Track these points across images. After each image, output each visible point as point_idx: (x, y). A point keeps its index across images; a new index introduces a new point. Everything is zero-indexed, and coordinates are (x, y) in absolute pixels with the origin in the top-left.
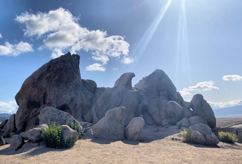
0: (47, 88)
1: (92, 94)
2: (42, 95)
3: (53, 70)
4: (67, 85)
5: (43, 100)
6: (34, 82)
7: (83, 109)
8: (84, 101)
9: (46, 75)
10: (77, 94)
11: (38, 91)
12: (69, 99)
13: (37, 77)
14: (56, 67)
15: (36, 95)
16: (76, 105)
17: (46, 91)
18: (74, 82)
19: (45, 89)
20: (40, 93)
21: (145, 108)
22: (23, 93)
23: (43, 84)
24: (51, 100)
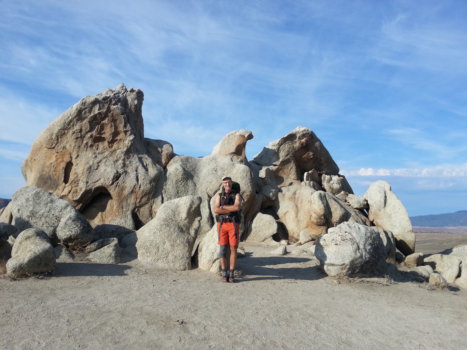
0: (73, 151)
2: (63, 165)
3: (86, 118)
4: (112, 147)
5: (63, 176)
6: (51, 139)
8: (140, 182)
9: (73, 125)
11: (56, 157)
12: (111, 177)
13: (57, 131)
17: (71, 159)
18: (126, 142)
19: (70, 154)
20: (60, 160)
21: (269, 204)
22: (33, 159)
23: (67, 143)
24: (78, 175)
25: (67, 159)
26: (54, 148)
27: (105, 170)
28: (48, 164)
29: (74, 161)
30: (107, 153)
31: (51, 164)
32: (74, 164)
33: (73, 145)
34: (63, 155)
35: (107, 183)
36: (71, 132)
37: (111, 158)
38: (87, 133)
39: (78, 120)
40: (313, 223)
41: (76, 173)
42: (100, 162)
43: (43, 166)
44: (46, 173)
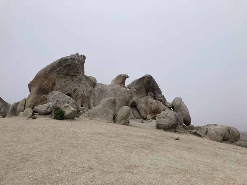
1: (92, 87)
2: (51, 84)
3: (62, 66)
4: (72, 78)
5: (51, 88)
6: (46, 73)
7: (83, 99)
8: (84, 93)
9: (56, 68)
10: (79, 86)
11: (48, 81)
12: (73, 90)
13: (49, 70)
14: (66, 63)
15: (46, 84)
16: (77, 95)
17: (55, 82)
18: (79, 76)
19: (55, 80)
20: (50, 82)
21: (134, 104)
22: (36, 81)
23: (53, 76)
25: (53, 82)
26: (47, 77)
27: (70, 87)
28: (44, 84)
29: (56, 83)
30: (71, 80)
31: (46, 83)
32: (56, 84)
33: (56, 76)
34: (51, 80)
35: (71, 92)
36: (55, 71)
37: (72, 83)
38: (62, 72)
39: (59, 67)
40: (152, 112)
41: (57, 88)
42: (68, 84)
43: (41, 85)
44: (42, 87)
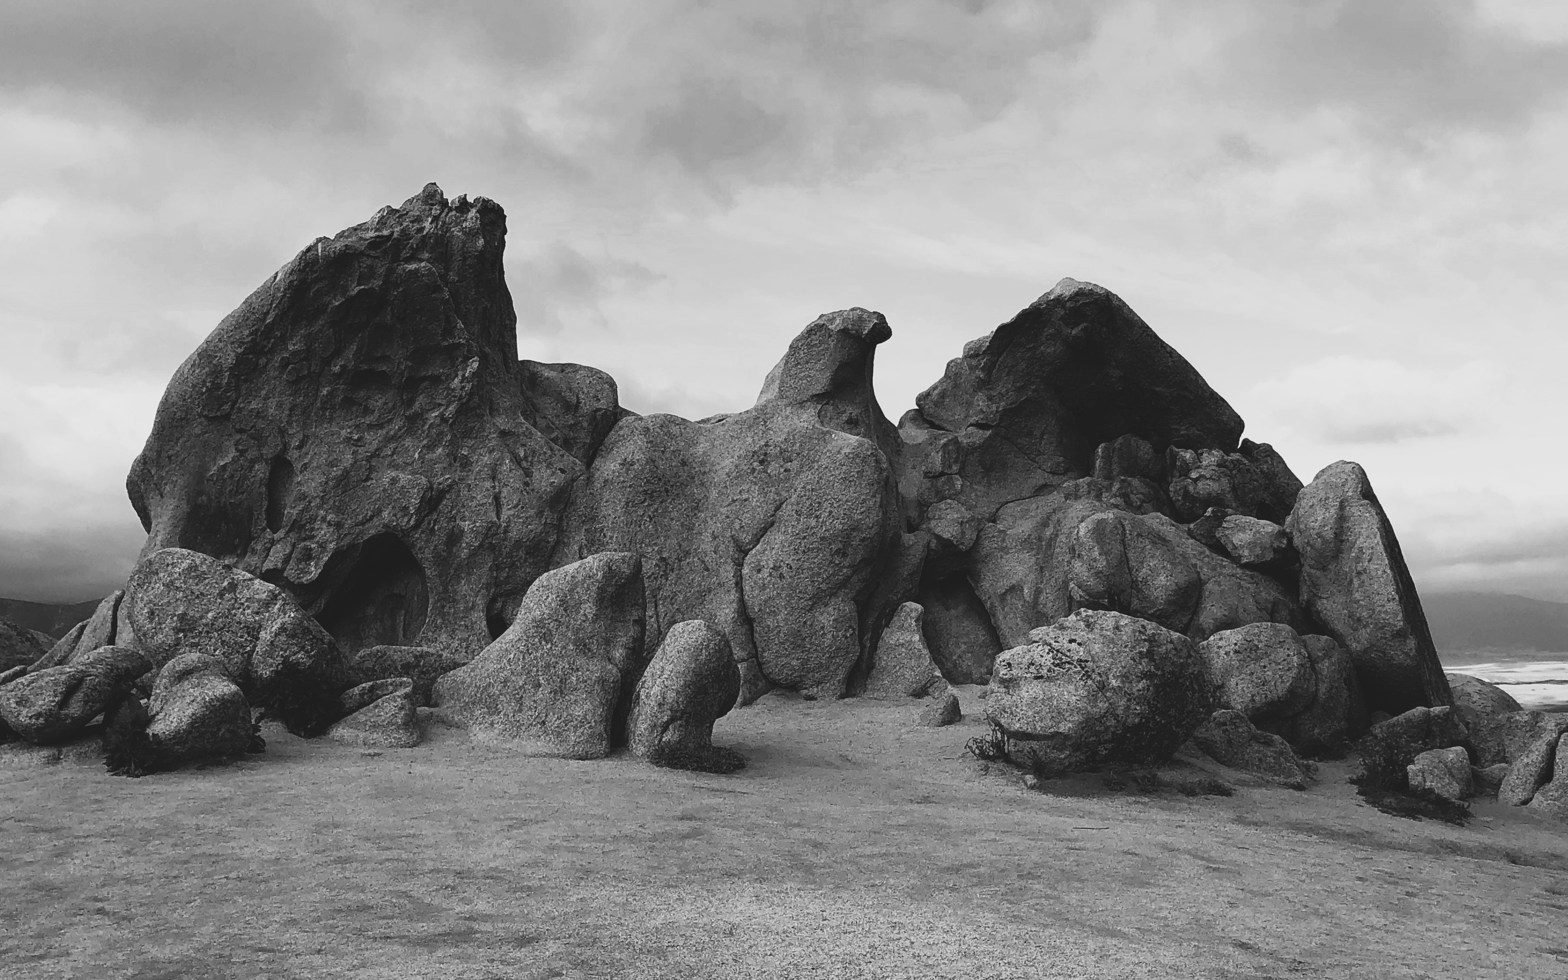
0: (289, 423)
1: (571, 461)
2: (261, 470)
3: (322, 310)
4: (410, 403)
5: (265, 504)
6: (216, 386)
7: (497, 567)
8: (505, 514)
9: (283, 340)
10: (466, 464)
11: (237, 444)
12: (414, 500)
14: (344, 291)
15: (230, 470)
18: (455, 383)
20: (250, 455)
21: (952, 565)
22: (164, 454)
24: (310, 502)
25: (271, 450)
26: (226, 417)
27: (394, 481)
28: (214, 470)
29: (293, 455)
30: (397, 424)
31: (224, 468)
34: (259, 439)
35: (403, 523)
36: (279, 358)
37: (408, 442)
38: (327, 361)
39: (296, 322)
41: (303, 497)
43: (200, 476)
44: (210, 499)
